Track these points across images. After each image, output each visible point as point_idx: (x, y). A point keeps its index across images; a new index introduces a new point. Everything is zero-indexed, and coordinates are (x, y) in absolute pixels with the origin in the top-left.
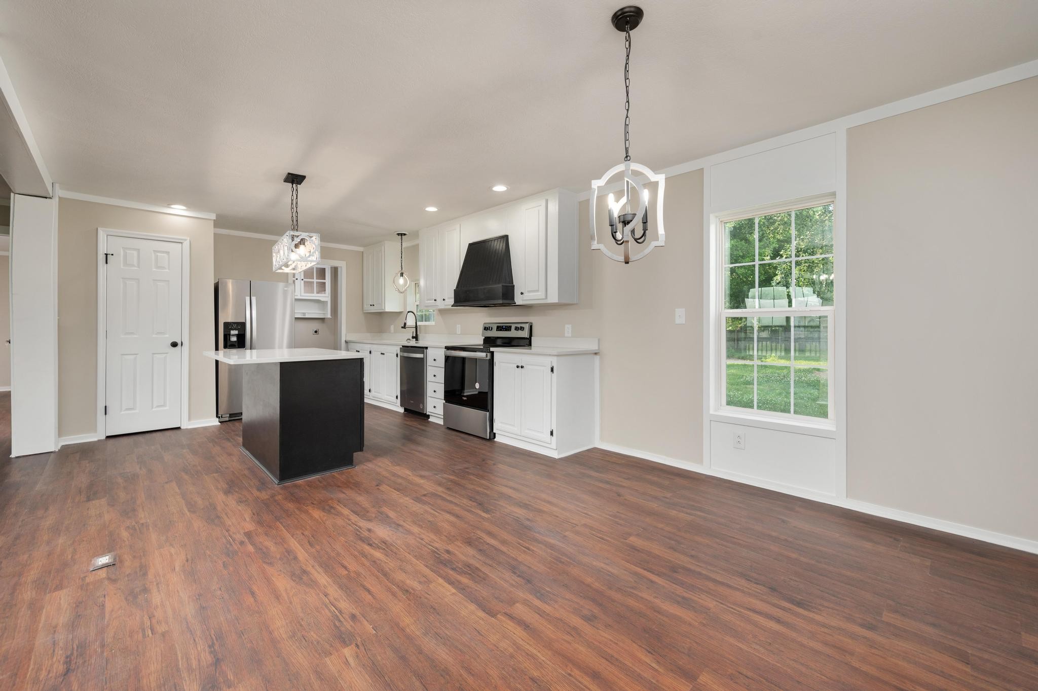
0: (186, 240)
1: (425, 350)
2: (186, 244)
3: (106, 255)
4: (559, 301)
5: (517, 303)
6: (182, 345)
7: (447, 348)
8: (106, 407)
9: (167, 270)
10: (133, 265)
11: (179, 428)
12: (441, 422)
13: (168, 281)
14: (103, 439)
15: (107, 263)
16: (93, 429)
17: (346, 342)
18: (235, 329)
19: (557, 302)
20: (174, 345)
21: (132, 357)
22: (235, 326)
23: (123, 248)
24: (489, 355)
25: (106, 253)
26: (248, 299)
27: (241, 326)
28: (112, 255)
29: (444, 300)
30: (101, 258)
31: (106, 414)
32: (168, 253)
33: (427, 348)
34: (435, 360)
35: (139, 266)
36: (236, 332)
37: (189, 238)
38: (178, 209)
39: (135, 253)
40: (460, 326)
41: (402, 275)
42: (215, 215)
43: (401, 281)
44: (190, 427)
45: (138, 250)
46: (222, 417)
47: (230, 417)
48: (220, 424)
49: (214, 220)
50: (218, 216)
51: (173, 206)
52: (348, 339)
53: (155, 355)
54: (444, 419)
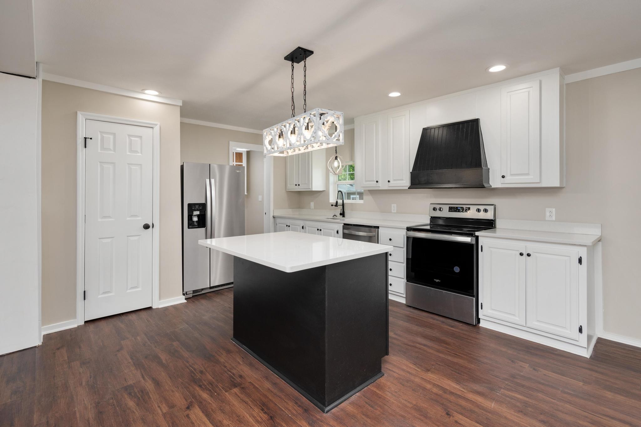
0: (156, 125)
1: (377, 229)
2: (157, 129)
3: (85, 138)
4: (560, 185)
5: (493, 186)
6: (153, 227)
7: (409, 229)
8: (85, 292)
9: (140, 154)
10: (110, 150)
11: (150, 308)
12: (403, 301)
13: (141, 165)
14: (82, 324)
15: (85, 147)
16: (73, 315)
17: (274, 217)
18: (197, 210)
19: (559, 186)
20: (146, 227)
21: (109, 240)
22: (197, 207)
23: (100, 132)
24: (474, 239)
25: (85, 137)
26: (208, 181)
27: (203, 207)
28: (91, 139)
29: (389, 181)
30: (80, 142)
31: (85, 299)
32: (140, 137)
33: (378, 227)
34: (390, 240)
35: (115, 150)
36: (197, 213)
37: (159, 124)
38: (151, 94)
39: (111, 137)
40: (395, 205)
41: (336, 158)
42: (181, 101)
43: (336, 164)
44: (160, 306)
45: (114, 134)
46: (186, 294)
47: (193, 293)
48: (186, 301)
49: (181, 106)
50: (184, 102)
51: (147, 92)
52: (276, 214)
53: (129, 238)
54: (406, 298)
